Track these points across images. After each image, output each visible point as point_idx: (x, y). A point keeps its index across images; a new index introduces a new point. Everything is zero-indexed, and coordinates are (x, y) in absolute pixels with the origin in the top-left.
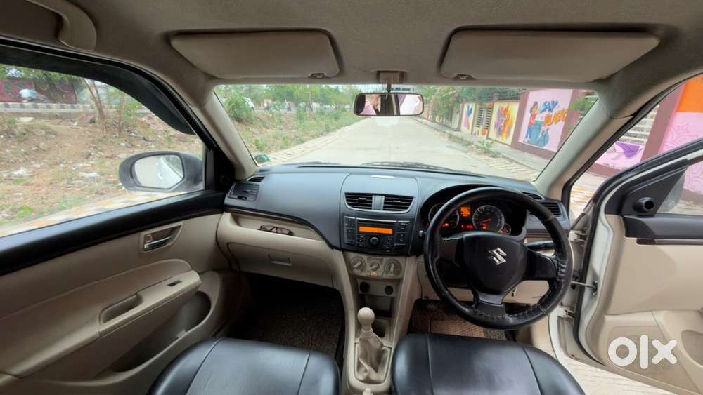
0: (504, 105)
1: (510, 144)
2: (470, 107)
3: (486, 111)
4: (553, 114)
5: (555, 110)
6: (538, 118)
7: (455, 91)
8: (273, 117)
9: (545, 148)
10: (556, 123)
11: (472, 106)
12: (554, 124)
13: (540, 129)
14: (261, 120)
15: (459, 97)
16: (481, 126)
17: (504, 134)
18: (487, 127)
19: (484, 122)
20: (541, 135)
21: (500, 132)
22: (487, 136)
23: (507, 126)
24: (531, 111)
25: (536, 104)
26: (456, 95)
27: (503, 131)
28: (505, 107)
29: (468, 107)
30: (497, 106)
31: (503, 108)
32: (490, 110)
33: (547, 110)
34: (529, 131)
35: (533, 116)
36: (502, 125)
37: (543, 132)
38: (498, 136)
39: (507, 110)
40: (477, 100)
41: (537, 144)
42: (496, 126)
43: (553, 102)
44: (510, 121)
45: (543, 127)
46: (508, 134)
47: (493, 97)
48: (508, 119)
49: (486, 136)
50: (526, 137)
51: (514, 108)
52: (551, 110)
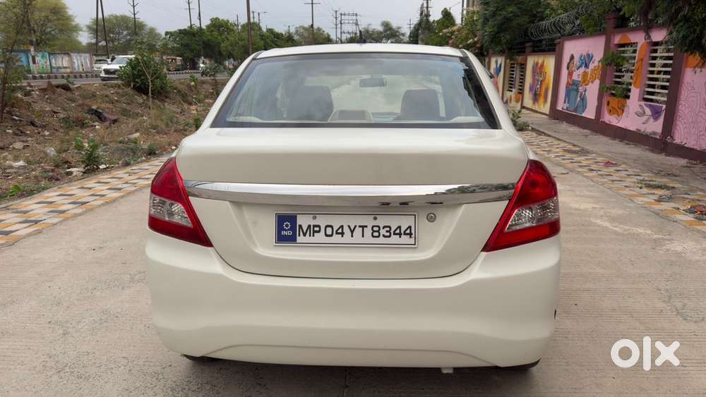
0: (539, 59)
1: (548, 113)
2: (499, 63)
3: (518, 67)
4: (589, 71)
5: (591, 66)
6: (575, 77)
7: (476, 39)
8: (195, 87)
9: (583, 115)
10: (592, 82)
11: (501, 60)
12: (590, 83)
13: (577, 90)
14: (179, 91)
15: (482, 46)
16: (514, 90)
17: (541, 100)
18: (521, 92)
19: (517, 83)
20: (579, 99)
21: (536, 98)
22: (522, 104)
23: (544, 88)
24: (568, 68)
25: (572, 57)
26: (478, 45)
27: (540, 95)
28: (540, 62)
29: (497, 62)
30: (531, 61)
31: (537, 63)
32: (523, 66)
33: (584, 66)
34: (568, 95)
35: (570, 74)
36: (538, 86)
37: (581, 94)
38: (534, 103)
39: (542, 66)
40: (506, 51)
41: (575, 110)
42: (531, 89)
43: (588, 55)
44: (546, 81)
45: (580, 88)
46: (545, 101)
47: (525, 48)
48: (545, 78)
49: (520, 104)
50: (565, 102)
51: (549, 62)
52: (587, 66)
